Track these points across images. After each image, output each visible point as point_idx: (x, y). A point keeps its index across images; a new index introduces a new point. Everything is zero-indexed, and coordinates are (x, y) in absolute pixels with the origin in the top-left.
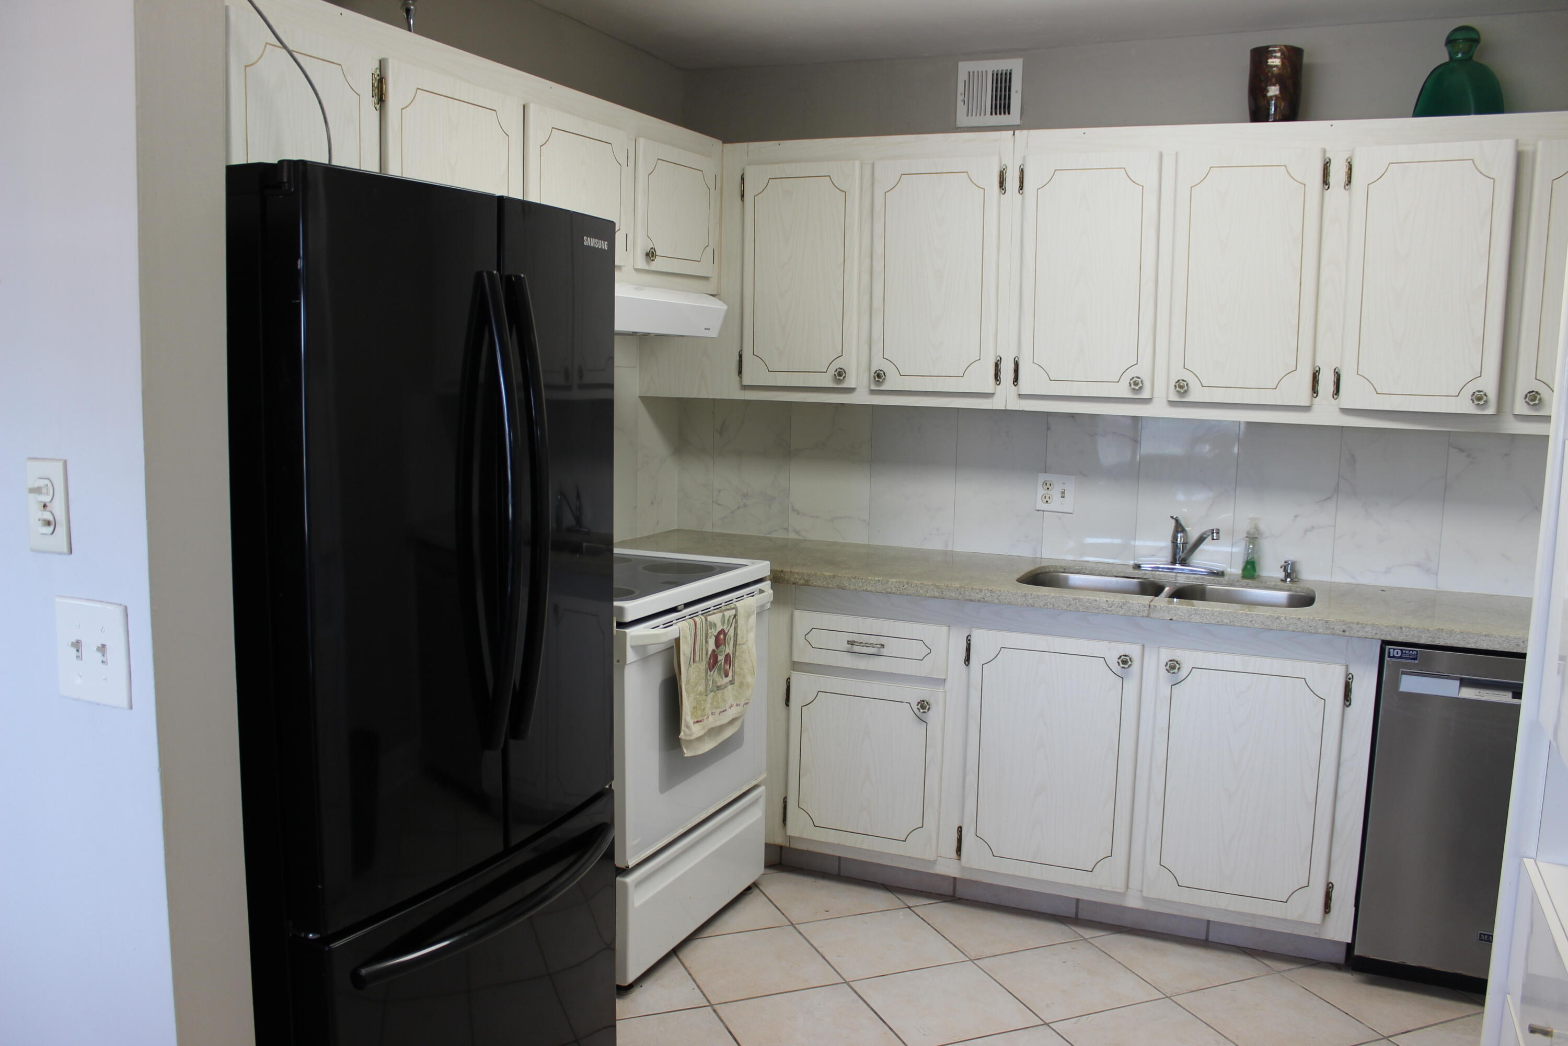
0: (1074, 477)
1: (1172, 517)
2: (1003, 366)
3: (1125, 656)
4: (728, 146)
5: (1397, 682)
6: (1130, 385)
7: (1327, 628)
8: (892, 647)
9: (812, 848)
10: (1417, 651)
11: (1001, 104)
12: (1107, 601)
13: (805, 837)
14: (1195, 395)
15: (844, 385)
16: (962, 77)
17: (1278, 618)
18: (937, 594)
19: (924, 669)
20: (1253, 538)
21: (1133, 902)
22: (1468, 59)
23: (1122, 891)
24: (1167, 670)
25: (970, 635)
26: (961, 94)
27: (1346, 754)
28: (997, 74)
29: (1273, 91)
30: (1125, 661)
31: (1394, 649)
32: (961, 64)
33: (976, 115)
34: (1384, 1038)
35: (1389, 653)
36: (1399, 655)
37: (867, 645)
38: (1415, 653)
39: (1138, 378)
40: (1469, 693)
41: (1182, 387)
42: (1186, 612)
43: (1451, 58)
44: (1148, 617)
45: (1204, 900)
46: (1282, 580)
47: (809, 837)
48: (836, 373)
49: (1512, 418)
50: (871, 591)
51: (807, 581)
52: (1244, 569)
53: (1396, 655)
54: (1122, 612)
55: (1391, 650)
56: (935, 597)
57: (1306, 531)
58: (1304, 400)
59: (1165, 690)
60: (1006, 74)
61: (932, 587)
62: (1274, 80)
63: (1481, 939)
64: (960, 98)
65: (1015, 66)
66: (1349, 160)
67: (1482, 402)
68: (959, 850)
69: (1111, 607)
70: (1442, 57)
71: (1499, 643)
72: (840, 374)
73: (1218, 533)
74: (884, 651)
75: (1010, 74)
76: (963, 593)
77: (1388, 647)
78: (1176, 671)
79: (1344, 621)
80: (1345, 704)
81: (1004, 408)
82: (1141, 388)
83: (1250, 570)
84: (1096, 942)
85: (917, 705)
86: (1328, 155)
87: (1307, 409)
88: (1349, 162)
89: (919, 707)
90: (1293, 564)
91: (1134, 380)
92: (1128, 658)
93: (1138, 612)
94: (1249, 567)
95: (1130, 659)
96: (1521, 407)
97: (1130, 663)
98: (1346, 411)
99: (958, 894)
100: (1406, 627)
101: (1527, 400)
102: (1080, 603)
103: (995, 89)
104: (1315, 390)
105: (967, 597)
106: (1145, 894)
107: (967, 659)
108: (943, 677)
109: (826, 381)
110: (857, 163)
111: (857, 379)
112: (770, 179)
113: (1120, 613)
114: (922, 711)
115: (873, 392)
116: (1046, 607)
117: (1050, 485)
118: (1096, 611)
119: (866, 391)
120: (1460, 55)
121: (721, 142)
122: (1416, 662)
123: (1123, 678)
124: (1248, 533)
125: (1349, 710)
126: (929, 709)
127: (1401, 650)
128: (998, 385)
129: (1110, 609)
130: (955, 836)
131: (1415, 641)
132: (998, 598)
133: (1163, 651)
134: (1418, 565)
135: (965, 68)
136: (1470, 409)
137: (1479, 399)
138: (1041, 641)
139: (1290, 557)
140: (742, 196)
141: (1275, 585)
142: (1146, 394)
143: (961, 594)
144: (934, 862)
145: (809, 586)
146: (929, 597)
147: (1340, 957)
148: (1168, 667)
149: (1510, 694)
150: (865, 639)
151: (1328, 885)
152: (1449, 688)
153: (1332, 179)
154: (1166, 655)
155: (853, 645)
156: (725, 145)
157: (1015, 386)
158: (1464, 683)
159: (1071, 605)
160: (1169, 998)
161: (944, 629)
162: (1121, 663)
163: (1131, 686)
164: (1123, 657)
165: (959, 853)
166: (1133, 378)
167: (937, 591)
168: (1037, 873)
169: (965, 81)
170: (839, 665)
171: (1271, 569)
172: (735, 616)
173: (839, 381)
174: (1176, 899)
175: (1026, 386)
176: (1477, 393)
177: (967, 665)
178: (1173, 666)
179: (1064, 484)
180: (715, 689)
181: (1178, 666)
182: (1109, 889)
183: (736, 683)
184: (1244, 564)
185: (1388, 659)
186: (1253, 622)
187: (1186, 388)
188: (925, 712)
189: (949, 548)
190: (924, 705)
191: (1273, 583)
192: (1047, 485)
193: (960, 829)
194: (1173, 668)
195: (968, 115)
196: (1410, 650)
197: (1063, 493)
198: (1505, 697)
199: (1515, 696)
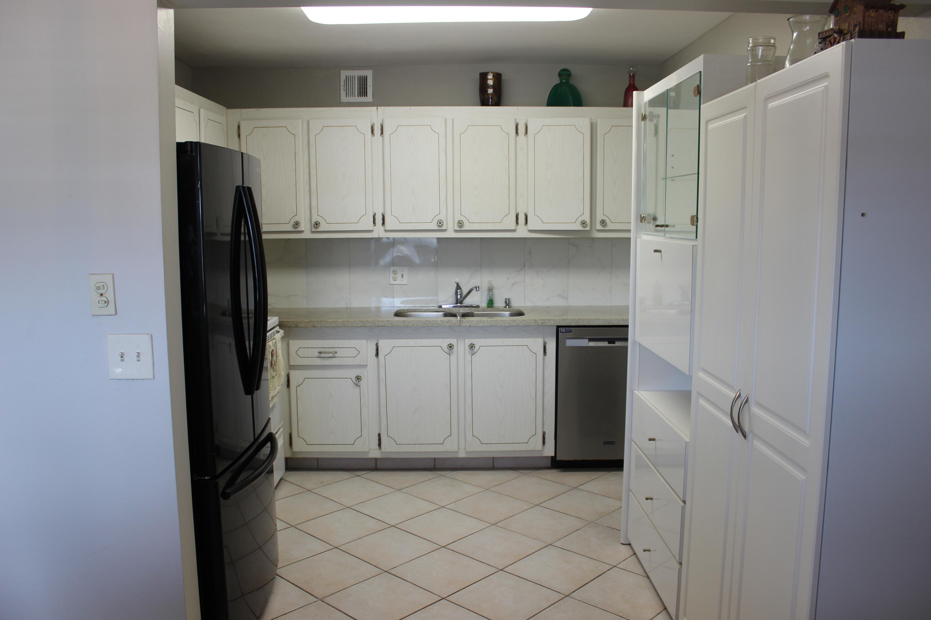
0: (407, 267)
1: (456, 283)
2: (377, 217)
3: (450, 344)
4: (230, 110)
5: (565, 343)
6: (438, 224)
7: (535, 323)
8: (340, 353)
9: (306, 456)
10: (571, 329)
11: (363, 92)
12: (441, 321)
13: (302, 450)
14: (467, 227)
15: (299, 229)
16: (343, 78)
17: (515, 320)
18: (362, 325)
19: (356, 361)
20: (490, 290)
21: (462, 455)
22: (567, 83)
23: (457, 450)
24: (469, 348)
25: (377, 343)
26: (343, 86)
27: (546, 377)
28: (360, 77)
29: (490, 91)
30: (451, 346)
31: (562, 329)
32: (342, 72)
33: (351, 96)
34: (575, 488)
35: (561, 331)
36: (565, 331)
37: (329, 353)
38: (571, 330)
39: (441, 220)
40: (592, 344)
41: (460, 224)
42: (476, 322)
43: (561, 81)
44: (460, 325)
45: (493, 448)
46: (505, 307)
47: (305, 450)
48: (295, 224)
49: (595, 231)
50: (329, 327)
51: (296, 325)
52: (488, 304)
53: (563, 331)
54: (448, 325)
55: (561, 330)
56: (361, 327)
57: (513, 285)
58: (513, 227)
59: (469, 357)
60: (364, 77)
61: (359, 322)
62: (491, 87)
63: (604, 444)
64: (342, 88)
65: (369, 74)
66: (526, 124)
67: (585, 225)
68: (380, 445)
69: (443, 323)
70: (557, 81)
71: (602, 322)
72: (297, 224)
73: (478, 288)
74: (336, 355)
75: (367, 77)
76: (374, 323)
77: (560, 328)
78: (473, 348)
79: (542, 319)
80: (544, 355)
81: (378, 237)
82: (442, 225)
83: (491, 303)
84: (447, 475)
85: (355, 378)
86: (518, 121)
87: (514, 231)
88: (526, 125)
89: (356, 379)
90: (509, 299)
91: (439, 221)
92: (452, 345)
93: (455, 324)
94: (490, 302)
95: (453, 345)
96: (599, 227)
97: (453, 347)
98: (530, 231)
99: (379, 467)
100: (567, 319)
101: (601, 223)
102: (429, 323)
103: (359, 84)
104: (517, 223)
105: (376, 325)
106: (467, 450)
107: (377, 355)
108: (366, 364)
109: (289, 228)
110: (300, 121)
111: (305, 226)
112: (254, 128)
113: (447, 325)
114: (358, 381)
115: (313, 232)
116: (414, 326)
117: (396, 272)
118: (437, 325)
119: (309, 231)
120: (564, 81)
121: (226, 108)
122: (571, 333)
123: (450, 354)
124: (488, 287)
125: (546, 357)
126: (361, 379)
127: (565, 329)
128: (375, 226)
129: (443, 324)
130: (377, 438)
131: (570, 324)
132: (391, 324)
133: (466, 340)
134: (560, 296)
135: (344, 74)
136: (580, 228)
137: (584, 224)
138: (411, 342)
139: (507, 297)
140: (239, 136)
141: (503, 309)
142: (444, 228)
143: (373, 324)
144: (368, 452)
145: (298, 327)
146: (359, 327)
147: (549, 463)
148: (470, 347)
149: (607, 343)
150: (327, 350)
151: (543, 433)
152: (584, 343)
153: (519, 132)
154: (468, 342)
155: (321, 353)
156: (228, 110)
157: (383, 226)
158: (591, 340)
159: (425, 324)
160: (488, 490)
161: (365, 341)
162: (449, 348)
163: (454, 357)
164: (450, 345)
165: (380, 446)
166: (439, 220)
167: (362, 324)
168: (417, 449)
169: (344, 80)
170: (314, 364)
171: (499, 303)
172: (276, 342)
173: (296, 228)
174: (481, 450)
175: (388, 226)
176: (583, 221)
177: (377, 357)
178: (472, 346)
179: (402, 271)
180: (272, 378)
181: (474, 346)
182: (451, 450)
183: (278, 375)
184: (488, 301)
185: (561, 333)
186: (505, 323)
187: (462, 224)
188: (359, 381)
189: (349, 306)
190: (358, 378)
191: (502, 309)
192: (395, 272)
193: (379, 435)
194: (472, 347)
195: (346, 96)
196: (568, 329)
197: (402, 275)
198: (605, 344)
199: (609, 343)
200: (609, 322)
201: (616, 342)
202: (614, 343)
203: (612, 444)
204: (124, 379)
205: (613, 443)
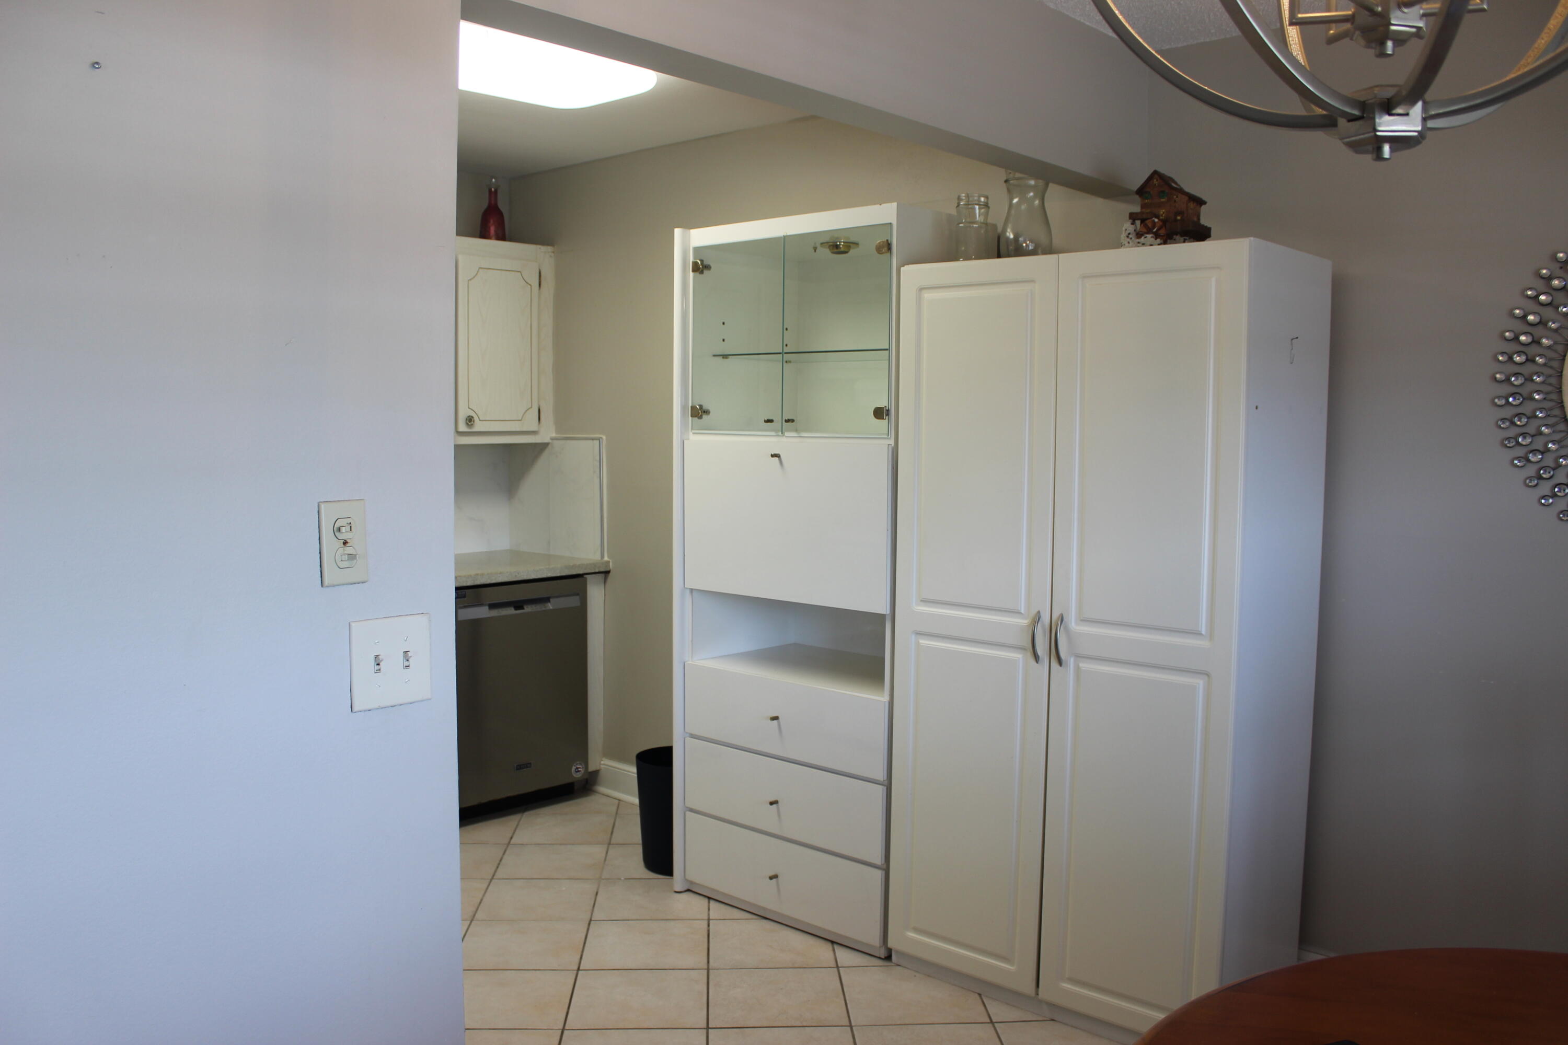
40: (494, 613)
96: (463, 427)
101: (467, 421)
149: (513, 609)
152: (484, 612)
158: (491, 607)
198: (511, 611)
199: (517, 608)
200: (516, 576)
201: (525, 607)
202: (523, 608)
203: (527, 767)
204: (382, 708)
205: (529, 765)
